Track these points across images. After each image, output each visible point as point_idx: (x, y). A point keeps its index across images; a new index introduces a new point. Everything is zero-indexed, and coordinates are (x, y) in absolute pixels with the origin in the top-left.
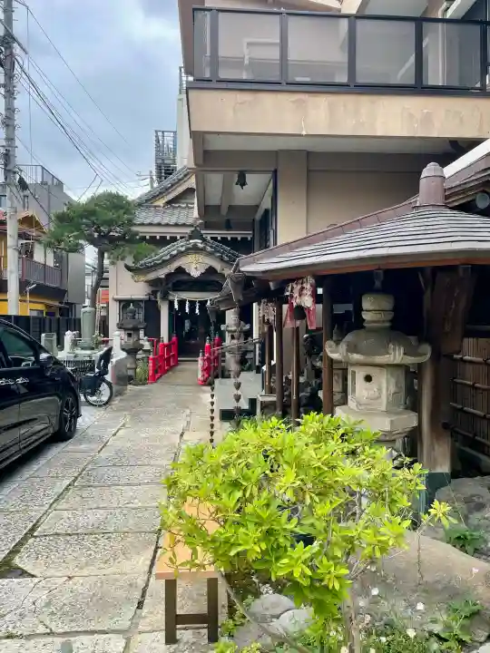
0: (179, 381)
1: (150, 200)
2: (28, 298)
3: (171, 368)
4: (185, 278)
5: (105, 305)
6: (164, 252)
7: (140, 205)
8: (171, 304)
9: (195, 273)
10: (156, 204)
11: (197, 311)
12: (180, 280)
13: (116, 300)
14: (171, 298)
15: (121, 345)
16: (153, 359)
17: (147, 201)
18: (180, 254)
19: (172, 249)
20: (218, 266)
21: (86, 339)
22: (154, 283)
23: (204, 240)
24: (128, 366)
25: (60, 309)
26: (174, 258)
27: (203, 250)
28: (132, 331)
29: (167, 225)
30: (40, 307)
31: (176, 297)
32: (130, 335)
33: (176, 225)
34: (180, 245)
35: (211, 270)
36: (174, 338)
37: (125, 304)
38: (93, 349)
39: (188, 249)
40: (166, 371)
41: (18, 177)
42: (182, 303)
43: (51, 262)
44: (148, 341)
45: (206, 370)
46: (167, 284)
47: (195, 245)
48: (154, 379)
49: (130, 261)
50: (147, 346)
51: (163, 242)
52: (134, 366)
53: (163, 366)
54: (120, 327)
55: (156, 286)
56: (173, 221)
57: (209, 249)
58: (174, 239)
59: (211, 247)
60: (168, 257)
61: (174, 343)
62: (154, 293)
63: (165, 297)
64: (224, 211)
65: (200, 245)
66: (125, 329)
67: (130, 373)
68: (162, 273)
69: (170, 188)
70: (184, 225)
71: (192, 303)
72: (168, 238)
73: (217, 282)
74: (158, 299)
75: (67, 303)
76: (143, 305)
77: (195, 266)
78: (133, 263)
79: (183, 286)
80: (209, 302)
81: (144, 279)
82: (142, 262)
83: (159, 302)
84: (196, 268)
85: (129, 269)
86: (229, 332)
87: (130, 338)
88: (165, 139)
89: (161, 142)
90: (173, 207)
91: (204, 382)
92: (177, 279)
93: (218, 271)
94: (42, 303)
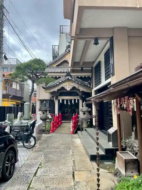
0: (63, 132)
2: (10, 100)
3: (59, 126)
4: (64, 91)
5: (35, 102)
6: (57, 82)
7: (48, 66)
8: (59, 101)
9: (68, 89)
10: (53, 66)
11: (69, 103)
12: (62, 92)
13: (39, 100)
14: (59, 98)
15: (40, 117)
16: (52, 123)
17: (50, 65)
18: (63, 82)
19: (60, 80)
20: (76, 86)
21: (26, 116)
22: (52, 93)
23: (71, 77)
24: (43, 125)
25: (21, 103)
26: (60, 83)
27: (71, 80)
28: (44, 112)
29: (57, 72)
30: (15, 103)
31: (61, 98)
32: (44, 113)
33: (61, 72)
34: (62, 79)
35: (74, 88)
36: (60, 114)
37: (42, 101)
38: (29, 120)
40: (57, 127)
41: (3, 55)
42: (63, 100)
43: (18, 88)
44: (50, 115)
45: (74, 127)
46: (58, 93)
48: (53, 131)
49: (44, 85)
50: (50, 117)
51: (56, 78)
52: (45, 125)
53: (56, 125)
54: (40, 110)
55: (53, 94)
56: (59, 71)
57: (73, 80)
58: (60, 77)
59: (74, 79)
60: (58, 83)
61: (60, 116)
62: (53, 97)
63: (57, 98)
64: (81, 64)
65: (70, 78)
66: (42, 111)
67: (44, 128)
68: (56, 89)
69: (58, 60)
70: (63, 72)
71: (67, 100)
72: (58, 77)
73: (76, 92)
74: (54, 99)
75: (23, 102)
76: (48, 101)
77: (68, 87)
78: (45, 86)
79: (63, 94)
80: (73, 100)
81: (48, 91)
82: (48, 85)
83: (55, 100)
84: (69, 87)
85: (44, 88)
86: (82, 111)
87: (44, 114)
88: (56, 48)
89: (54, 49)
90: (59, 67)
91: (73, 132)
92: (61, 91)
93: (77, 88)
94: (15, 102)
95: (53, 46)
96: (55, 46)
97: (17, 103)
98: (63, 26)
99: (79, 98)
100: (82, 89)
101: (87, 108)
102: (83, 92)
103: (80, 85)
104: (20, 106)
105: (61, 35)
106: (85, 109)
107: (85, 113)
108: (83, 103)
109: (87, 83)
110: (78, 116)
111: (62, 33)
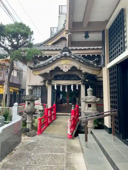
1: (45, 43)
3: (52, 121)
4: (60, 73)
7: (41, 45)
8: (53, 87)
9: (65, 70)
11: (66, 90)
13: (29, 86)
14: (53, 83)
18: (58, 60)
20: (77, 65)
26: (54, 62)
27: (70, 57)
29: (52, 50)
31: (55, 83)
35: (73, 68)
36: (54, 104)
39: (61, 57)
42: (58, 87)
43: (16, 75)
46: (51, 77)
47: (65, 54)
48: (41, 132)
55: (45, 77)
57: (73, 56)
60: (51, 62)
62: (44, 81)
63: (50, 82)
68: (48, 70)
71: (64, 87)
73: (77, 75)
76: (41, 88)
78: (34, 65)
79: (59, 78)
80: (72, 85)
81: (38, 73)
82: (38, 65)
83: (47, 86)
84: (66, 67)
85: (31, 68)
86: (86, 102)
87: (29, 105)
88: (54, 30)
89: (52, 31)
90: (55, 46)
91: (71, 135)
92: (56, 74)
93: (78, 69)
94: (12, 89)
95: (51, 28)
96: (53, 28)
97: (13, 90)
98: (63, 7)
99: (80, 83)
100: (85, 70)
101: (94, 97)
102: (86, 74)
103: (83, 63)
104: (18, 93)
105: (60, 15)
106: (90, 98)
107: (91, 105)
108: (88, 89)
109: (92, 62)
110: (80, 107)
111: (62, 14)
